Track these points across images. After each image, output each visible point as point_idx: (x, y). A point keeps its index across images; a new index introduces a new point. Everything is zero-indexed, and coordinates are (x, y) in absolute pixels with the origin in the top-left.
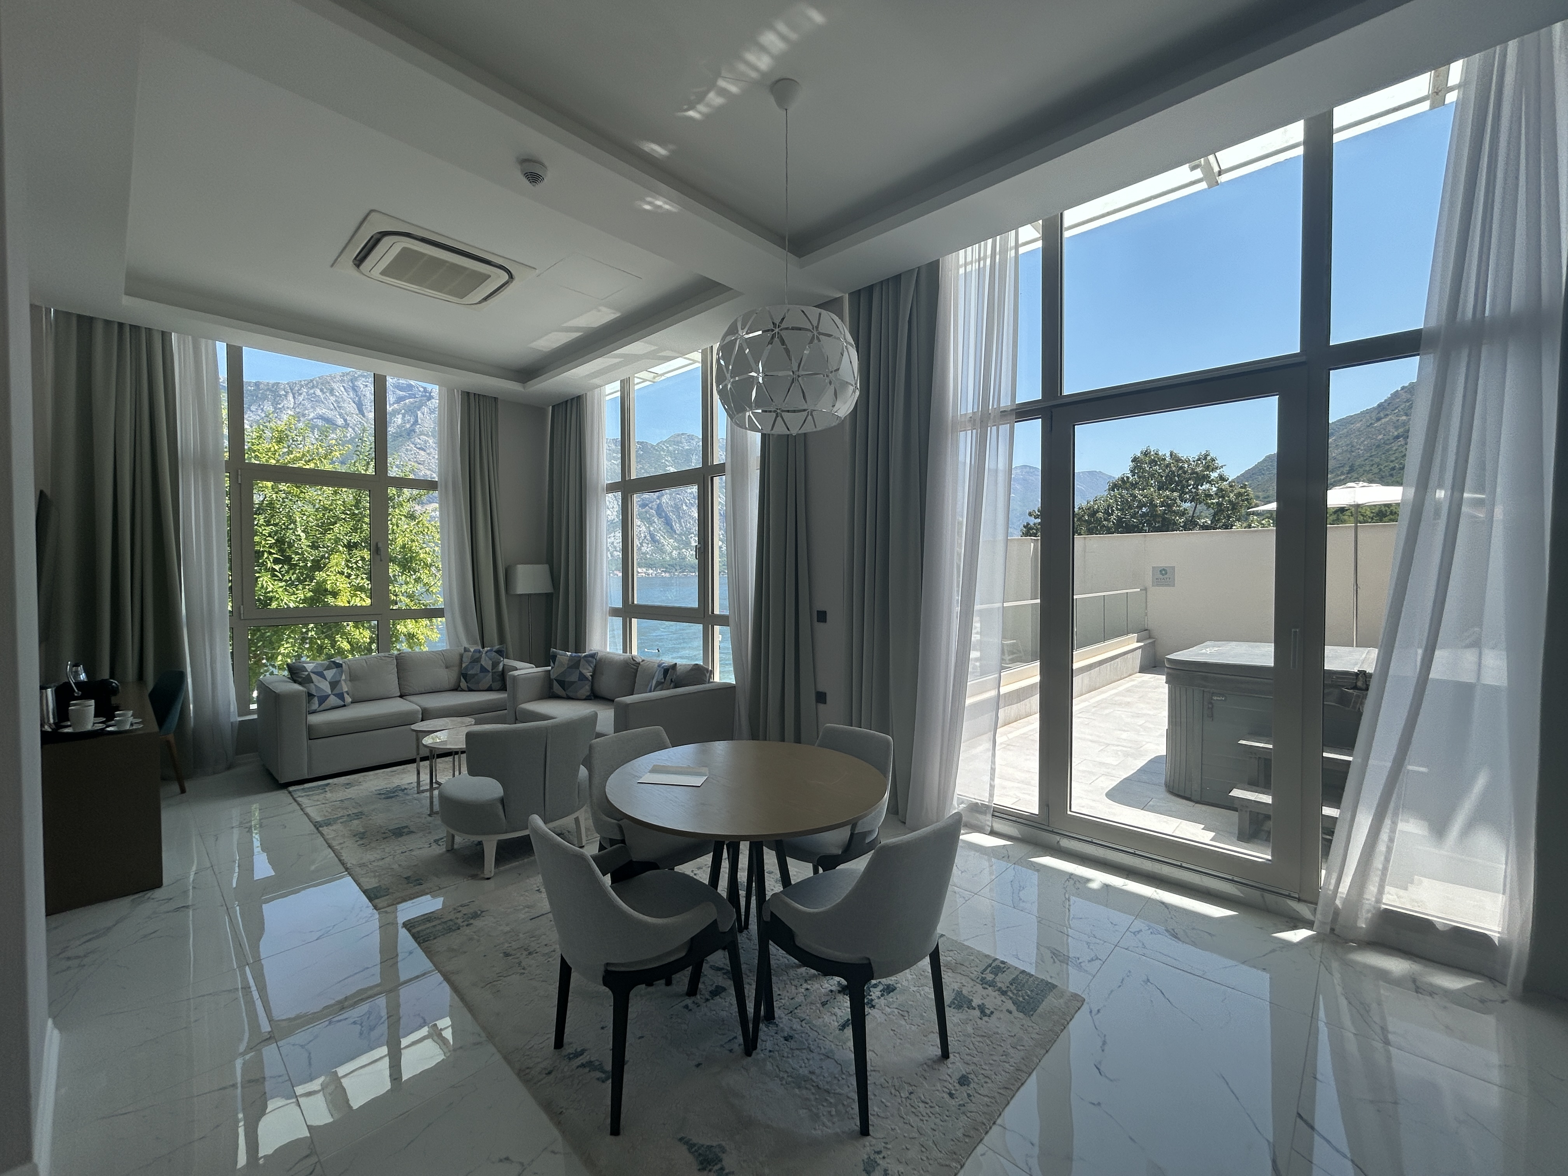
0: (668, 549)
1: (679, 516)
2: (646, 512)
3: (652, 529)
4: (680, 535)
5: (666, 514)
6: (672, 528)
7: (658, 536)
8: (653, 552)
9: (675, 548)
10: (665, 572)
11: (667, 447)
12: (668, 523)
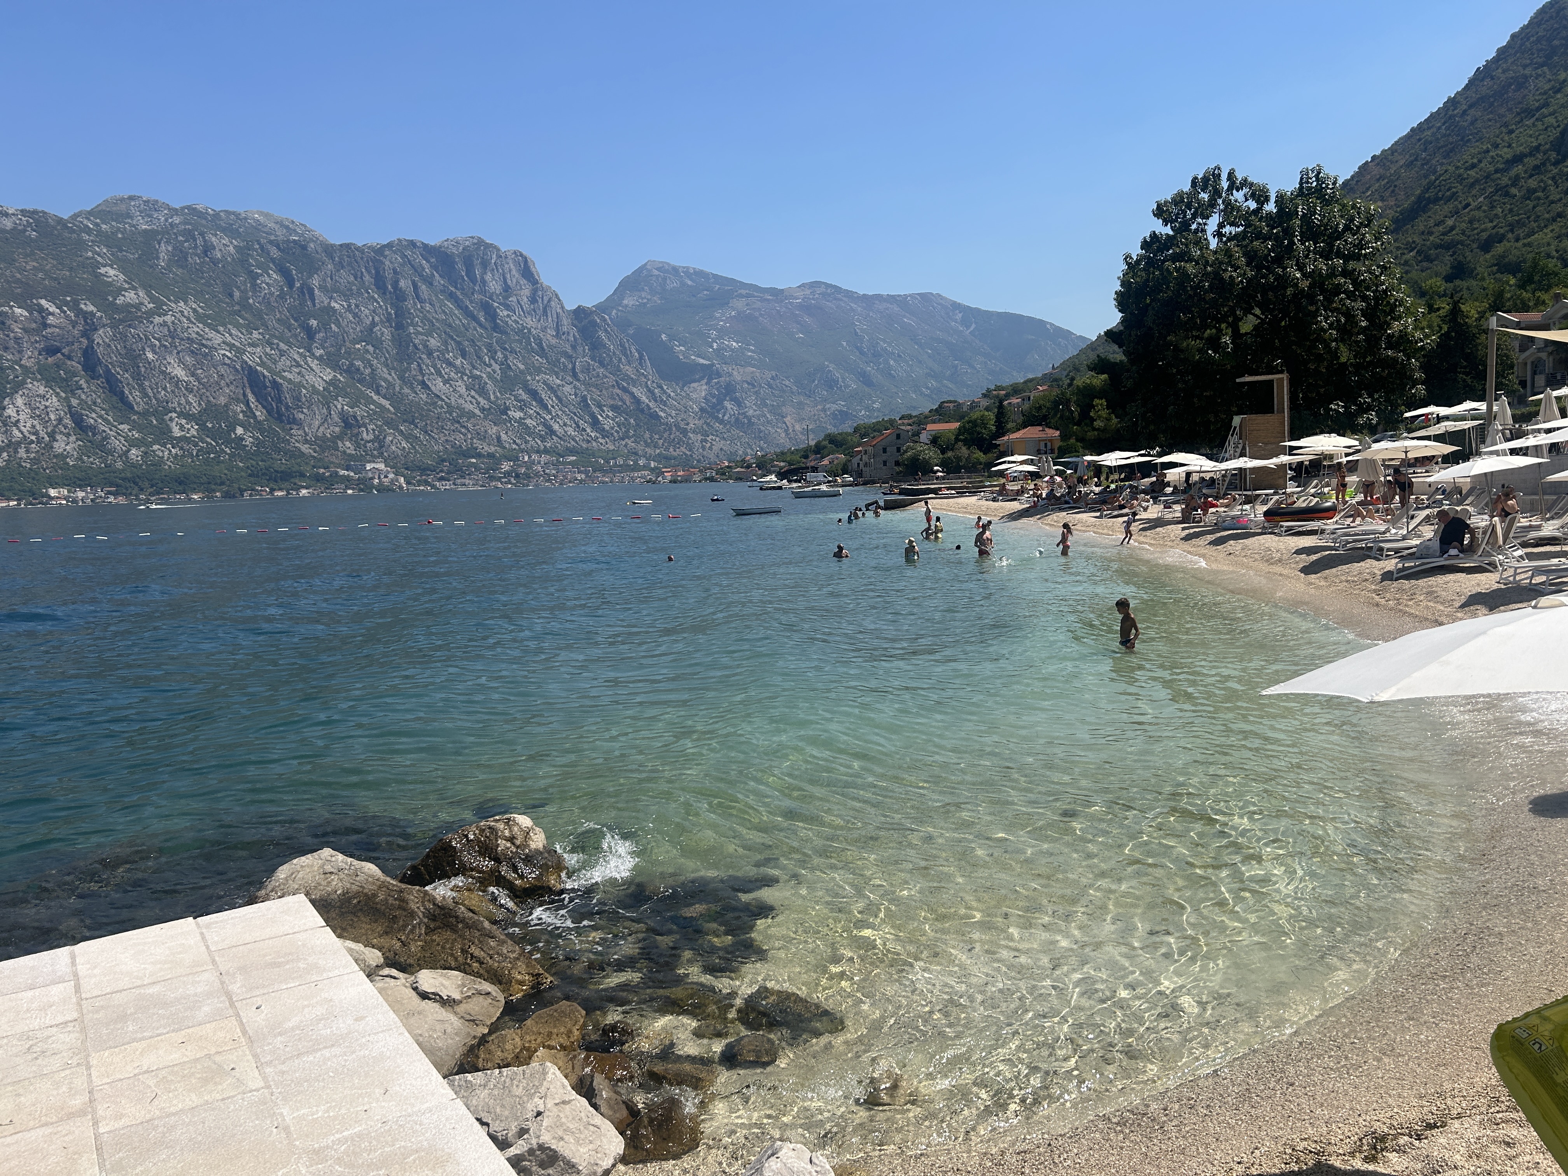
0: (117, 444)
1: (139, 374)
2: (58, 366)
3: (74, 402)
4: (144, 414)
5: (108, 371)
6: (123, 398)
7: (91, 419)
8: (82, 451)
9: (133, 443)
10: (115, 494)
11: (97, 225)
12: (113, 388)
